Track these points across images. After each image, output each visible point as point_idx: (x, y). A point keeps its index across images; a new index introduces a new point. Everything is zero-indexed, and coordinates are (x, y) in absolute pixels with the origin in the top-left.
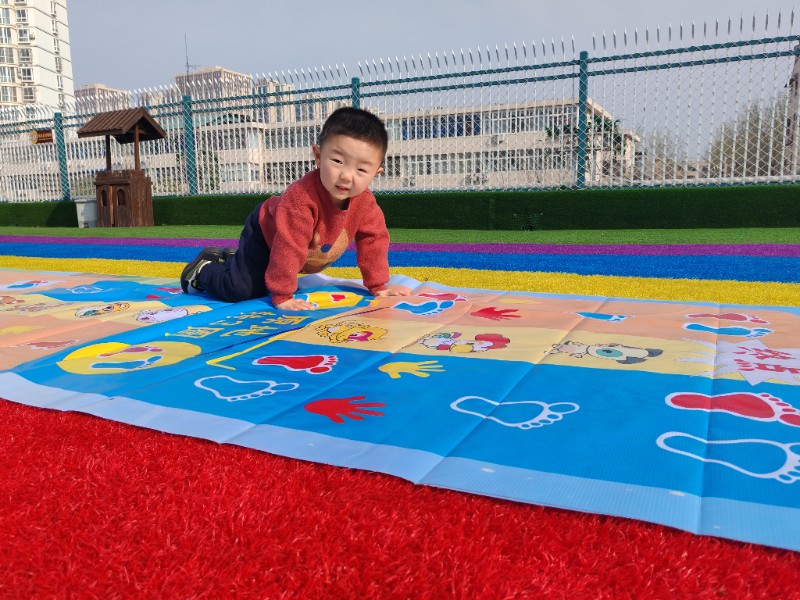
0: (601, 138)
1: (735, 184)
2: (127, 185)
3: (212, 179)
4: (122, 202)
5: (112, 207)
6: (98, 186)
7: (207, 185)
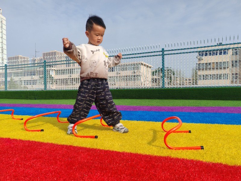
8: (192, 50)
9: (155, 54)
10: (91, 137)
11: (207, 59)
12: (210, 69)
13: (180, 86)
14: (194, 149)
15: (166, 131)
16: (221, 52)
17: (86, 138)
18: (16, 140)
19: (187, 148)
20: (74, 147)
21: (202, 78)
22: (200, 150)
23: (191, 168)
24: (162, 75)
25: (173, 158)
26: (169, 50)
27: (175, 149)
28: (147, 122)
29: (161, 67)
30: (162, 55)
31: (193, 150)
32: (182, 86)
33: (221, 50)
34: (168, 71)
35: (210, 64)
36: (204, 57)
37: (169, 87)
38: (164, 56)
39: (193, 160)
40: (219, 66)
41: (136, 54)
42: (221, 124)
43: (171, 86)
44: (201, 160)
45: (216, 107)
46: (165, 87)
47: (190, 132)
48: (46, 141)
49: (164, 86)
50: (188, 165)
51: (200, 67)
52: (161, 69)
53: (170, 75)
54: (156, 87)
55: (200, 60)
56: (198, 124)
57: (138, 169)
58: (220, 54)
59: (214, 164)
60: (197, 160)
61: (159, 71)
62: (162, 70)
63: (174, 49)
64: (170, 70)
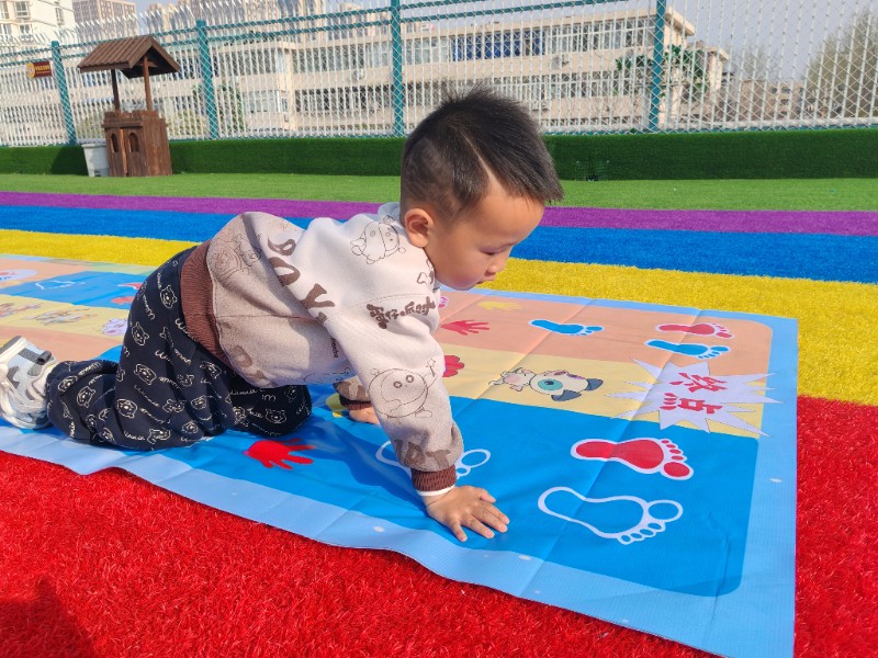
0: (679, 72)
1: (831, 126)
2: (139, 127)
3: (234, 120)
4: (136, 148)
5: (124, 153)
6: (107, 129)
7: (229, 127)
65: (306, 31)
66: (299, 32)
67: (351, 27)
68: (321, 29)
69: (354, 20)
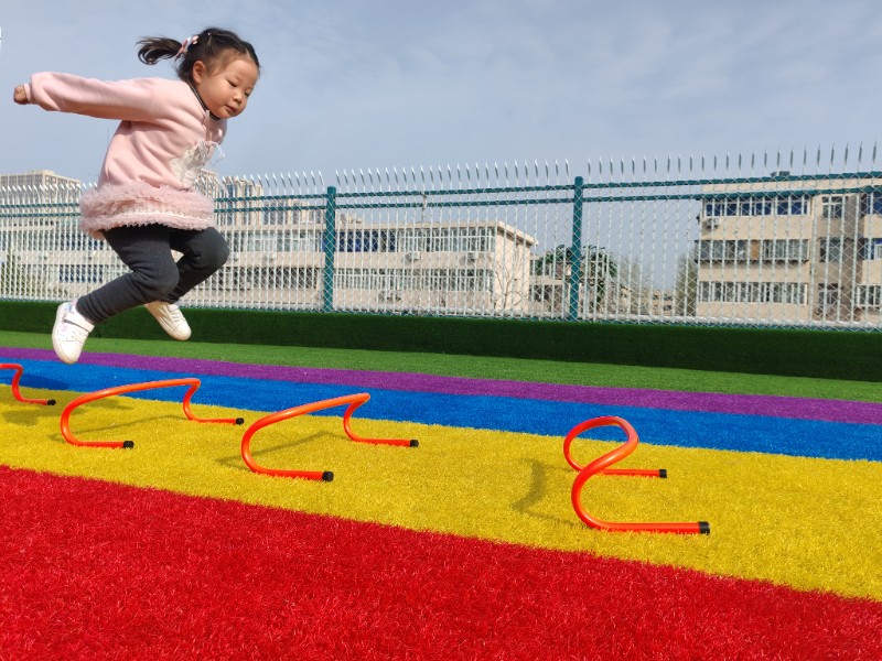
8: (684, 190)
9: (549, 195)
10: (309, 476)
11: (732, 227)
12: (742, 262)
13: (634, 317)
14: (673, 531)
15: (577, 469)
16: (786, 205)
17: (289, 478)
18: (31, 474)
19: (651, 528)
20: (247, 506)
21: (712, 291)
22: (696, 536)
23: (662, 591)
24: (569, 273)
25: (601, 558)
26: (601, 186)
27: (610, 530)
28: (510, 435)
29: (569, 244)
30: (573, 200)
31: (670, 536)
32: (639, 317)
33: (785, 195)
34: (594, 258)
35: (742, 243)
36: (723, 220)
37: (592, 319)
38: (580, 204)
39: (670, 567)
40: (773, 253)
41: (479, 191)
42: (772, 452)
43: (600, 316)
44: (698, 567)
45: (758, 397)
46: (579, 315)
47: (663, 474)
48: (141, 483)
49: (575, 314)
50: (652, 582)
51: (707, 254)
52: (568, 252)
53: (600, 274)
54: (548, 314)
55: (709, 227)
56: (693, 451)
57: (479, 589)
58: (782, 210)
59: (741, 583)
60: (683, 568)
61: (562, 258)
62: (573, 255)
63: (618, 182)
64: (600, 256)
65: (244, 210)
66: (237, 210)
67: (288, 208)
68: (259, 209)
69: (290, 203)
